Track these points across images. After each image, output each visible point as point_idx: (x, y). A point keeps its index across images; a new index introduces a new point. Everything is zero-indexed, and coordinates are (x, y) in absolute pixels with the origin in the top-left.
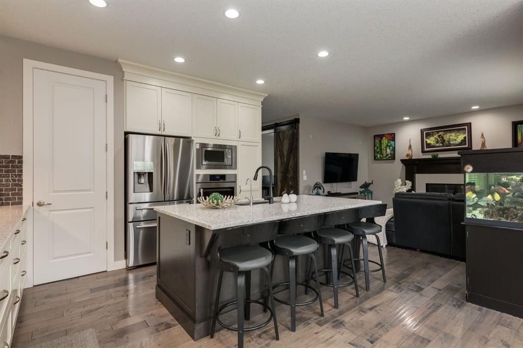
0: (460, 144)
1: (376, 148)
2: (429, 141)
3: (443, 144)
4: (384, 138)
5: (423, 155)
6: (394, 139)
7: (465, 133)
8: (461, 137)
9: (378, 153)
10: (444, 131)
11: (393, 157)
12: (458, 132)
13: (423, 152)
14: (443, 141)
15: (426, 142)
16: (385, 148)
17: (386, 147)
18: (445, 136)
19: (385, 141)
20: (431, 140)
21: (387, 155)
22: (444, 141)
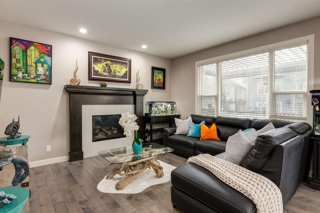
0: (123, 77)
1: (14, 61)
2: (96, 69)
3: (109, 74)
4: (32, 48)
5: (89, 83)
6: (50, 55)
7: (126, 67)
8: (124, 70)
9: (18, 69)
10: (111, 61)
11: (48, 81)
12: (122, 65)
13: (90, 79)
14: (110, 71)
15: (94, 68)
16: (34, 65)
17: (36, 63)
18: (111, 66)
19: (33, 53)
20: (99, 67)
21: (38, 76)
22: (111, 71)
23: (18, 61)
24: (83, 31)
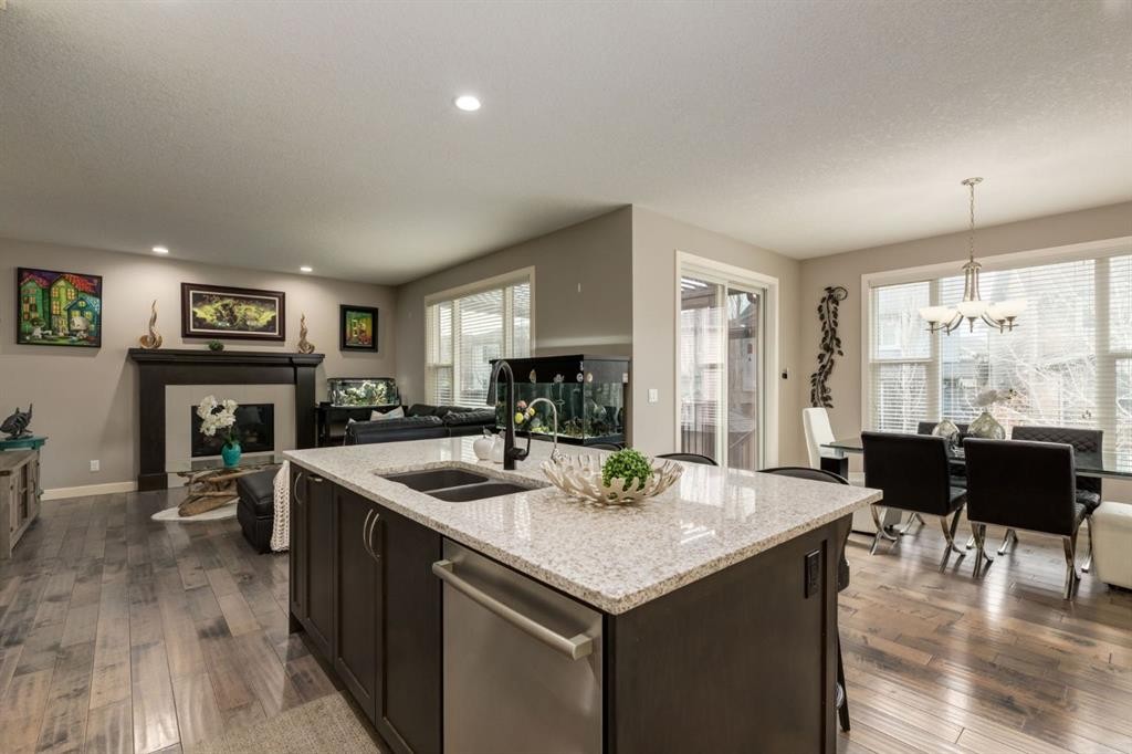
0: (265, 328)
1: (25, 308)
2: (201, 314)
3: (232, 323)
4: (62, 283)
5: (184, 342)
6: (97, 293)
7: (274, 309)
8: (267, 316)
9: (34, 322)
10: (235, 298)
11: (94, 340)
12: (262, 306)
13: (186, 334)
14: (233, 318)
15: (195, 313)
16: (65, 313)
17: (69, 310)
18: (236, 309)
19: (63, 293)
20: (206, 312)
21: (73, 333)
22: (235, 318)
23: (33, 308)
24: (160, 250)
